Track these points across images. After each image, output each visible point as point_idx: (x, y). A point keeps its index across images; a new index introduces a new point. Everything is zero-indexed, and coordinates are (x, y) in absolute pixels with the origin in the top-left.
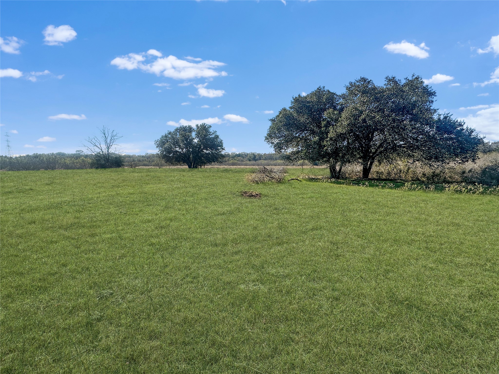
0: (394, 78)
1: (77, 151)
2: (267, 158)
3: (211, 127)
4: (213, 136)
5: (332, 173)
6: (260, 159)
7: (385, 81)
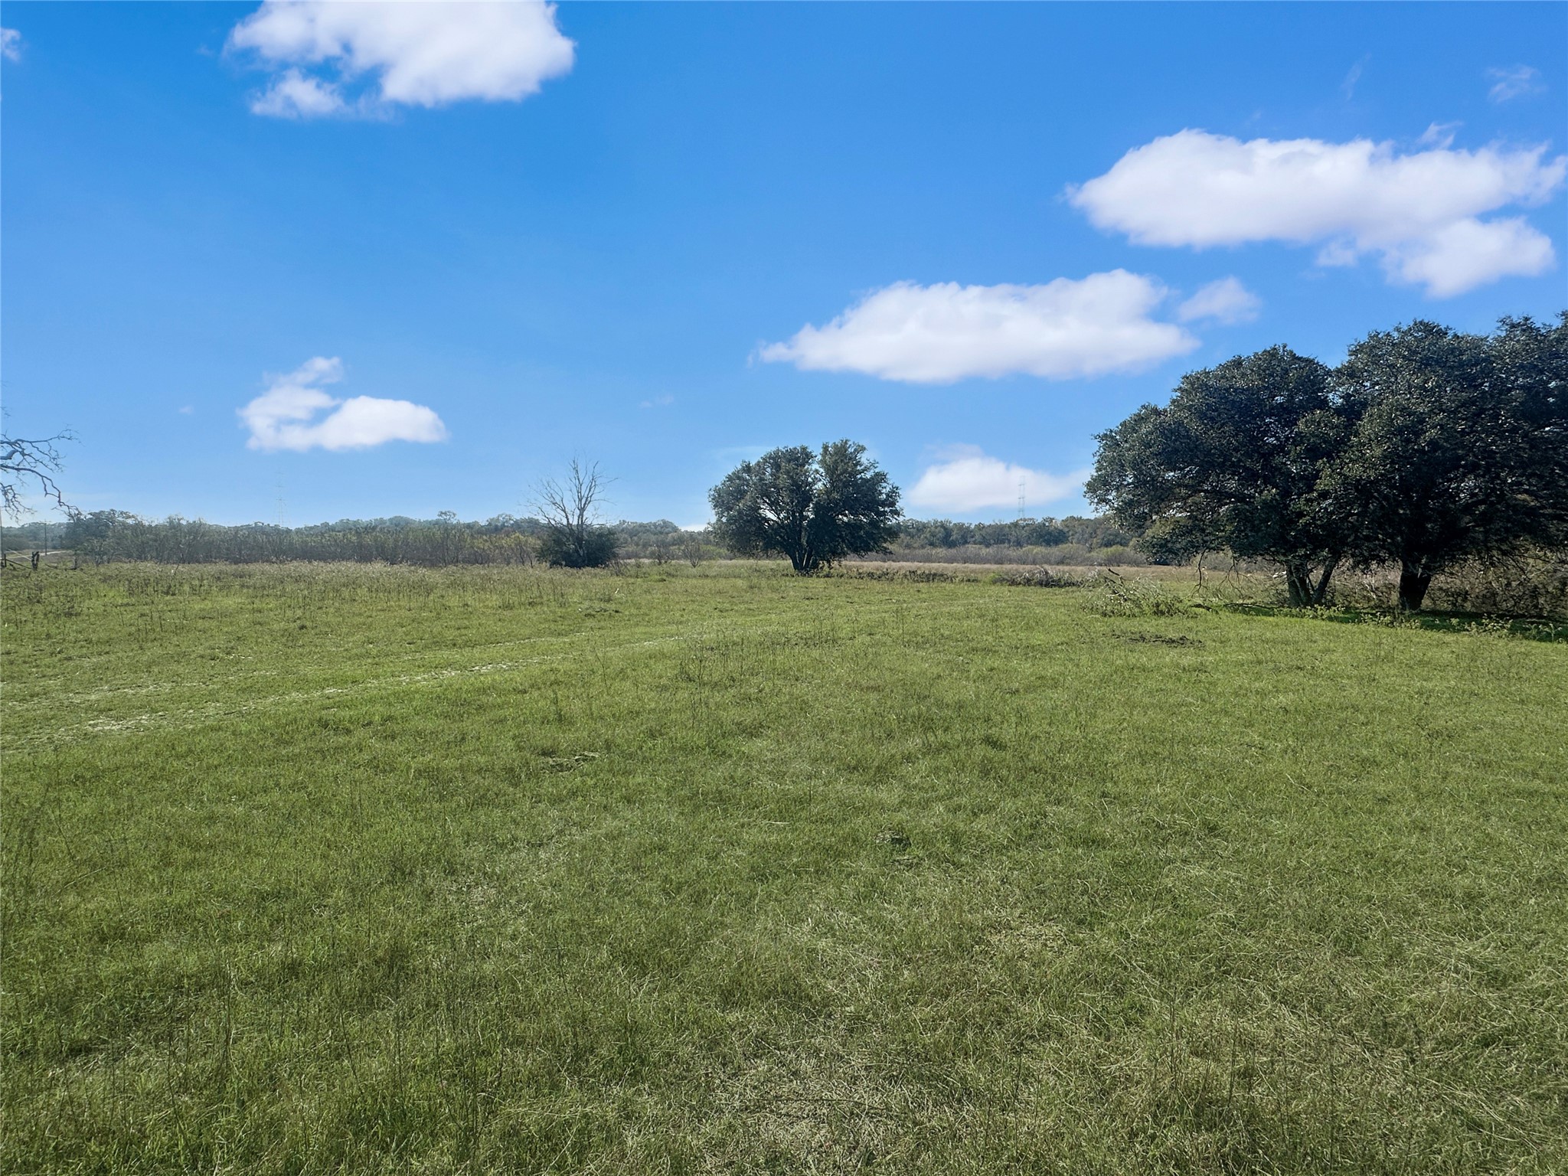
0: (1527, 319)
1: (442, 513)
2: (988, 537)
3: (865, 449)
4: (868, 475)
5: (1298, 592)
6: (966, 542)
7: (1498, 328)
